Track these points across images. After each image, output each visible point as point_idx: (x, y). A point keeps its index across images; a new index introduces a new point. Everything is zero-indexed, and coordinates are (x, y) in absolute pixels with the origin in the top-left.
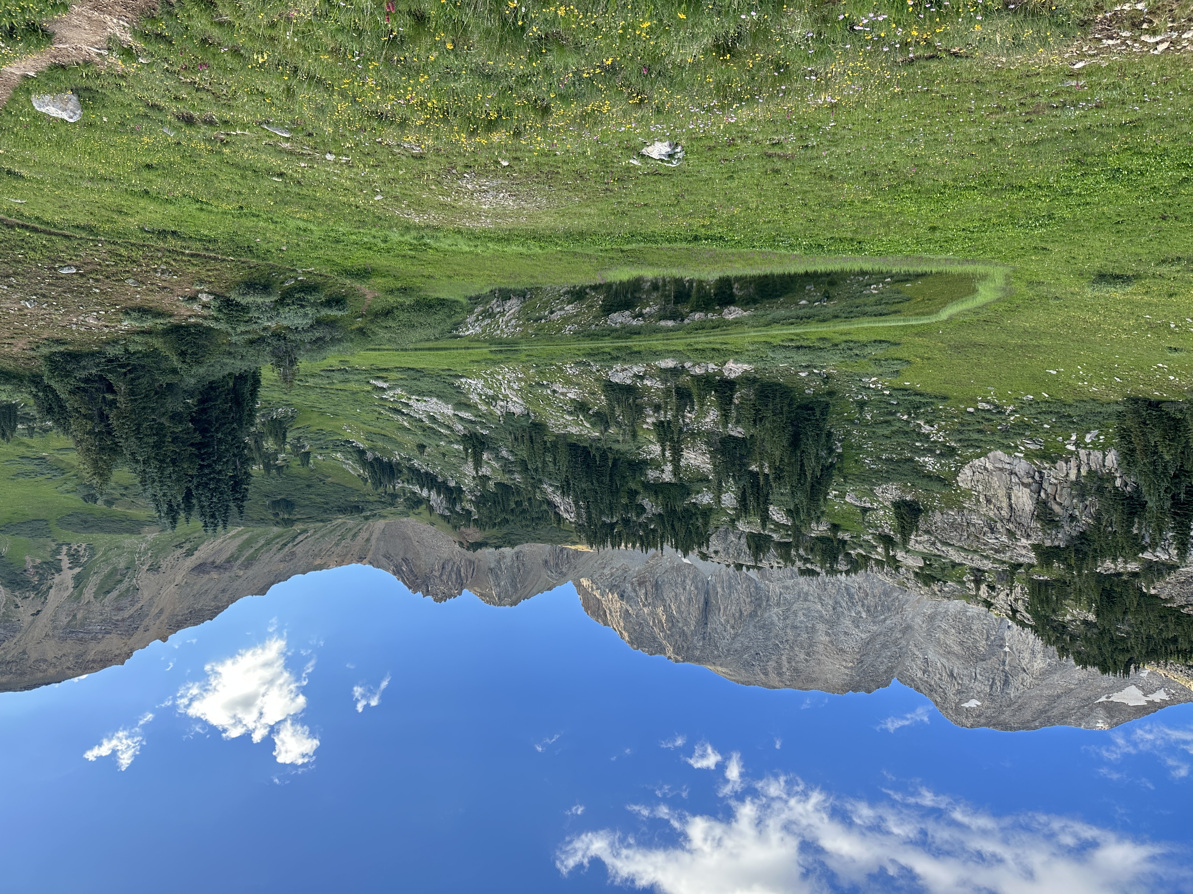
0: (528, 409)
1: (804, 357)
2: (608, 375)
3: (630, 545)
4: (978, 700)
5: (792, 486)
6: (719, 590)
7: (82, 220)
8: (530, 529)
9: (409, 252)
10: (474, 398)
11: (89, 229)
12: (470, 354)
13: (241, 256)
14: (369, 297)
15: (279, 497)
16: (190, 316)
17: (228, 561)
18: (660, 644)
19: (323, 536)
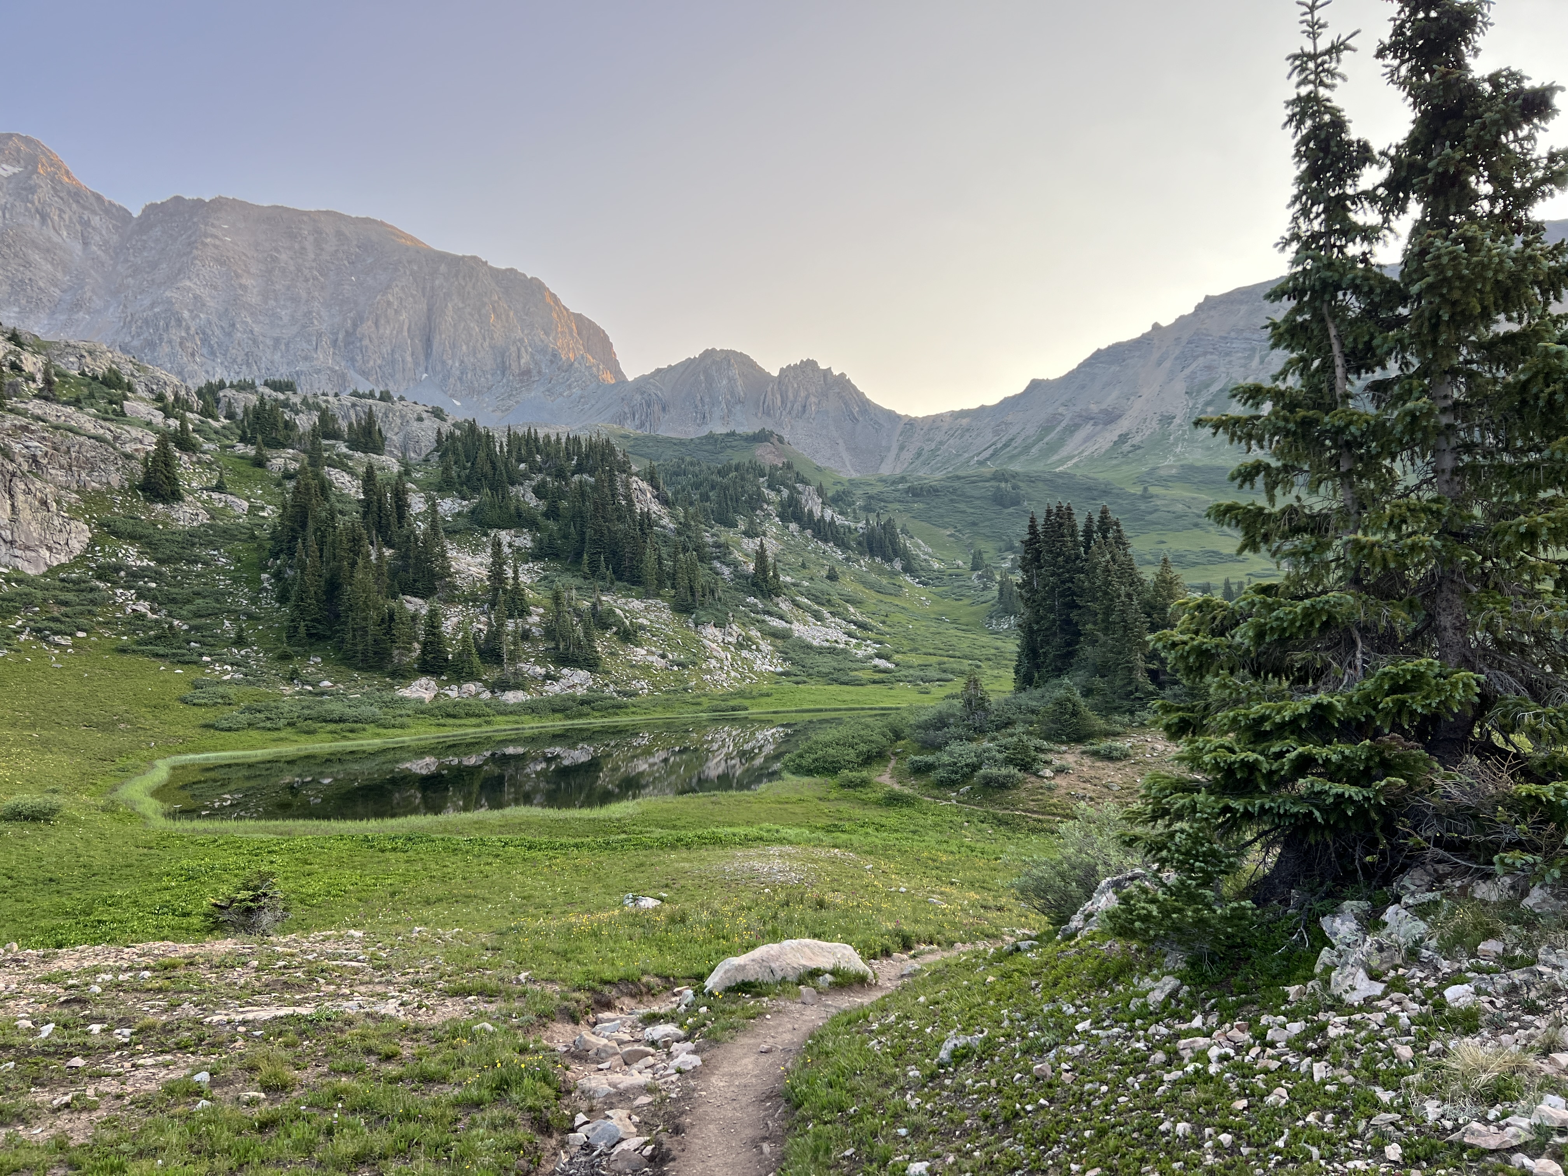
0: (697, 632)
1: (330, 707)
2: (594, 680)
3: (553, 439)
5: (335, 526)
6: (409, 359)
8: (688, 459)
10: (765, 646)
12: (772, 704)
13: (1008, 815)
14: (887, 776)
16: (1065, 752)
17: (1077, 426)
19: (958, 455)
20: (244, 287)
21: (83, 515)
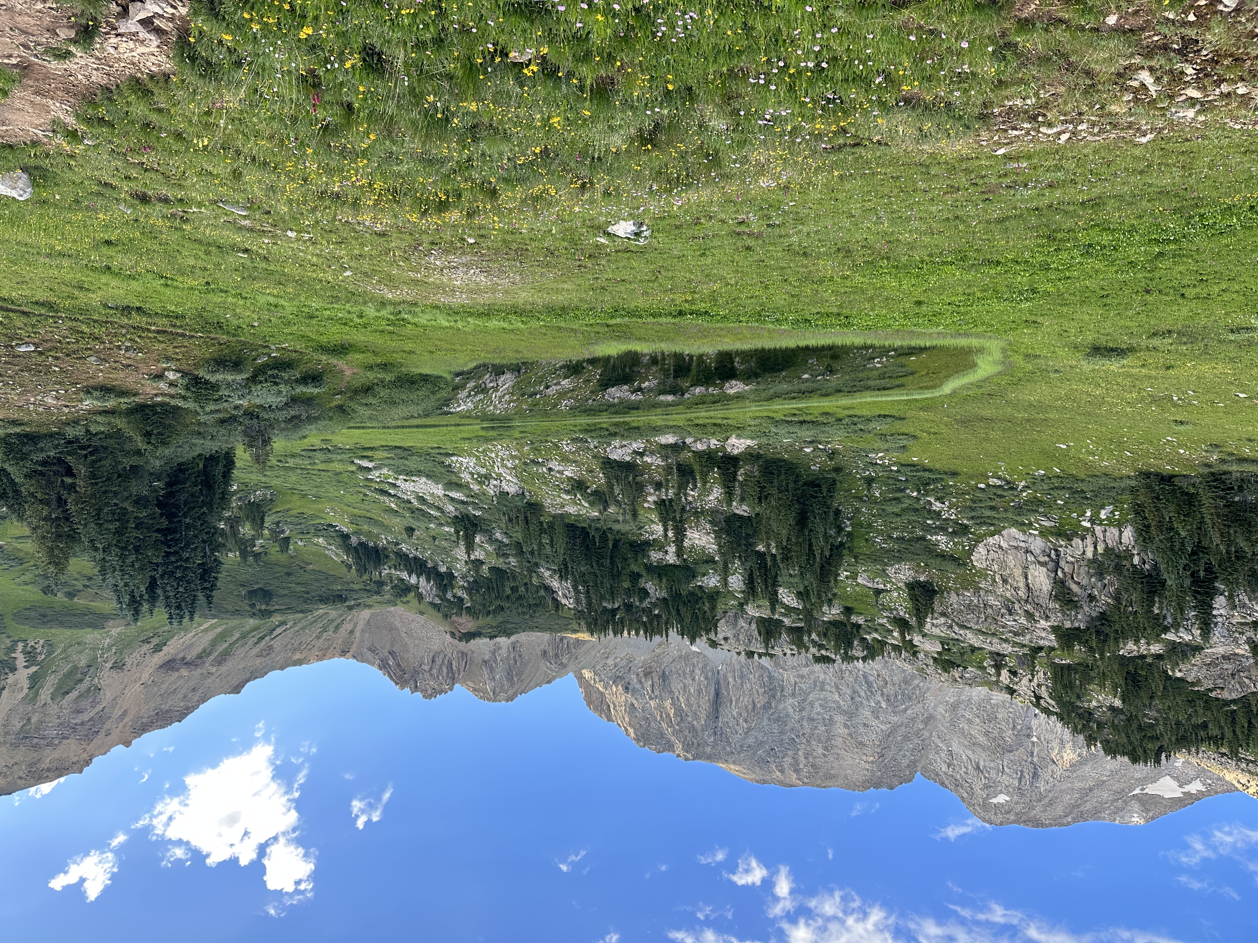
0: (523, 488)
1: (808, 433)
2: (606, 451)
3: (633, 633)
4: (1007, 794)
5: (800, 567)
6: (731, 680)
7: (41, 296)
8: (527, 617)
9: (387, 327)
11: (50, 306)
12: (461, 431)
13: (210, 332)
14: (348, 373)
15: (256, 587)
16: (156, 395)
17: (199, 657)
18: (669, 741)
19: (303, 628)
20: (846, 726)
21: (977, 571)
